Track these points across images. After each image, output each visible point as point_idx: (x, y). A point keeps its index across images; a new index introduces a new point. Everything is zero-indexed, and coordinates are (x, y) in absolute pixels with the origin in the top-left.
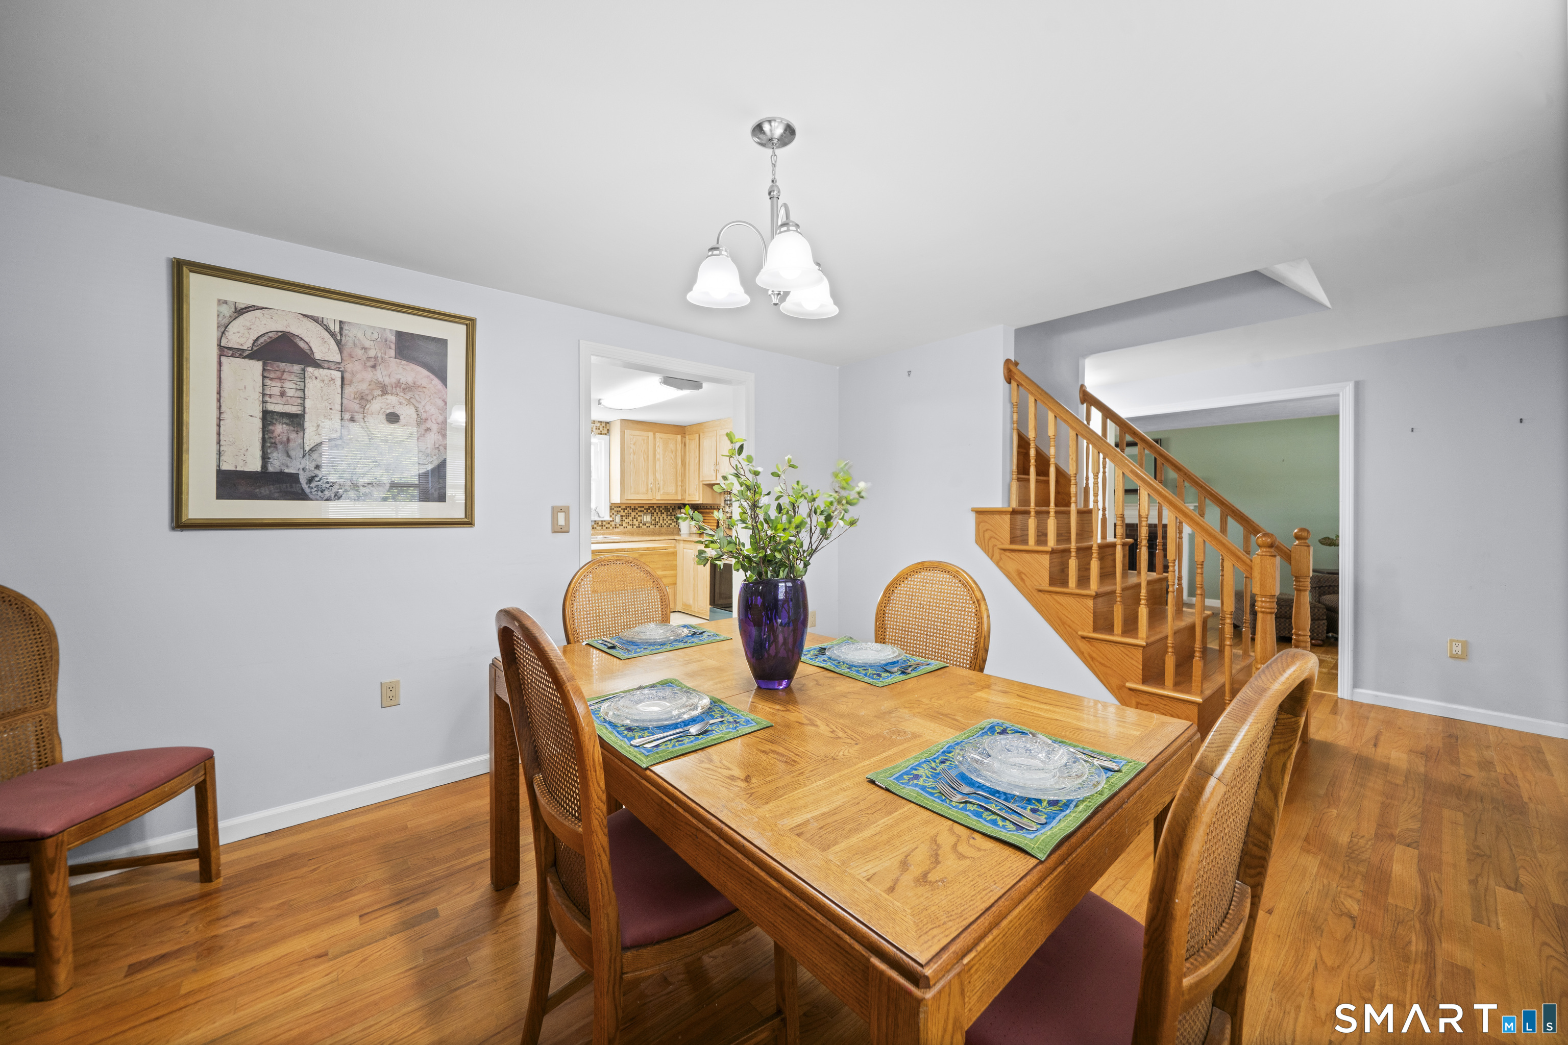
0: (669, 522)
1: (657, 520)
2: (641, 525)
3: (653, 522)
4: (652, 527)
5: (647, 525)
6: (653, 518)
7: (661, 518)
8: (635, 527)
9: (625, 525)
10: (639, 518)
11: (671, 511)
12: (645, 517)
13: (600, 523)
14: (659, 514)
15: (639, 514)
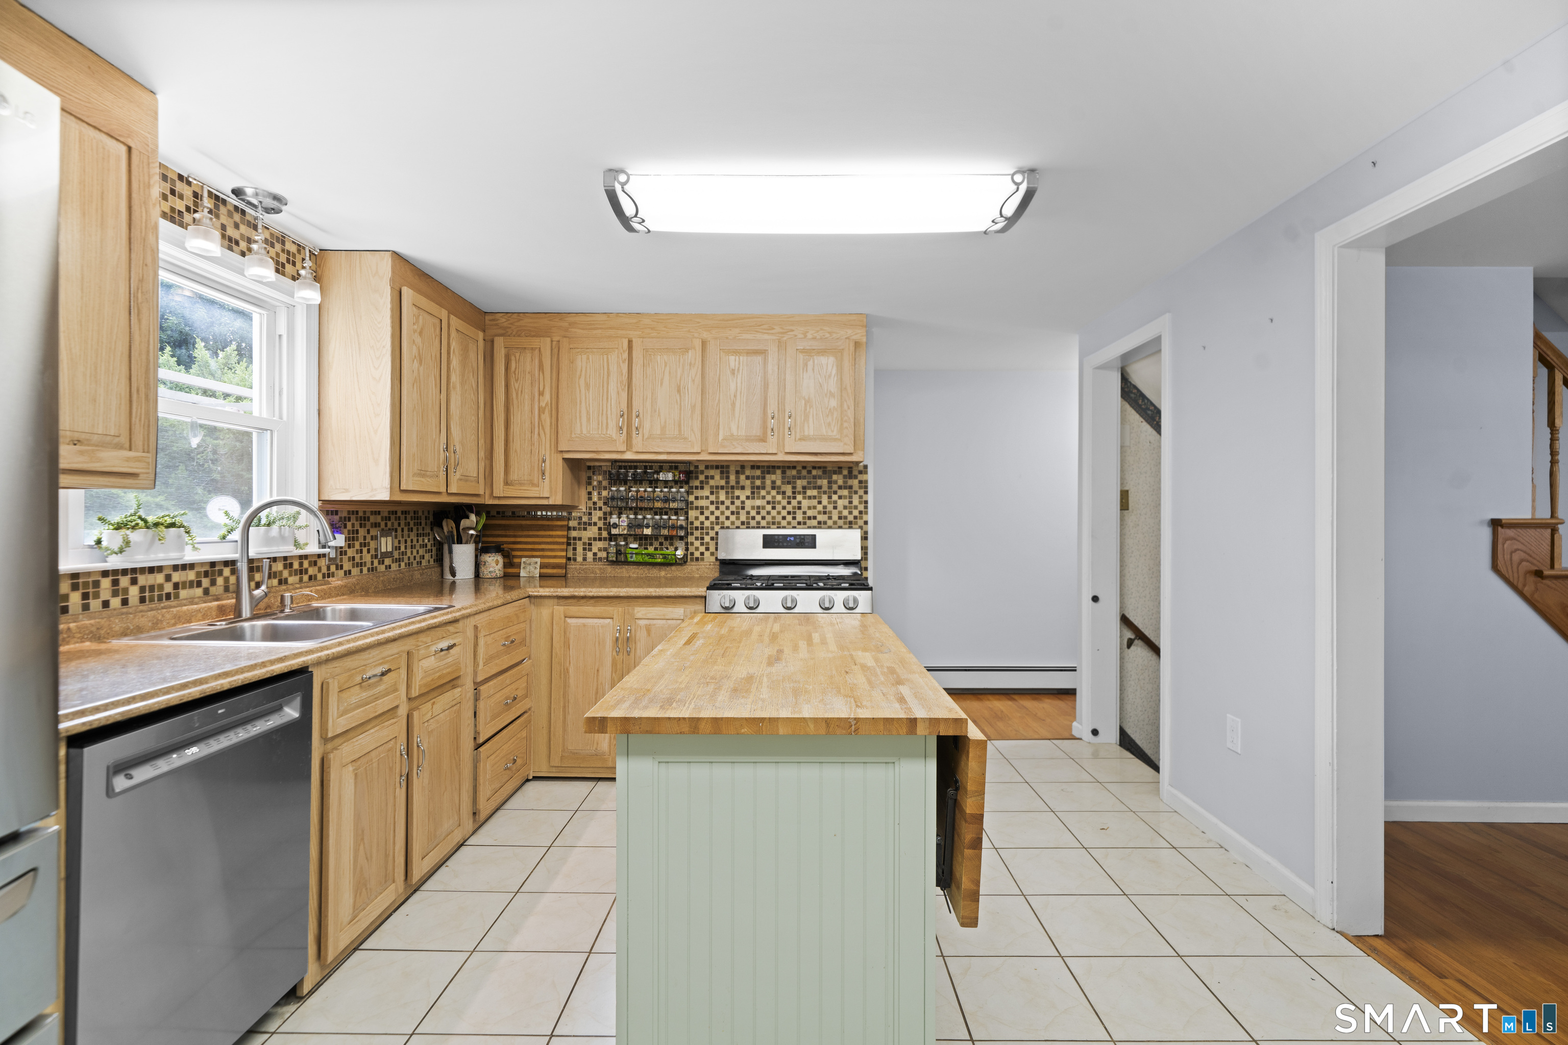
0: (422, 551)
1: (403, 549)
2: (376, 562)
3: (396, 555)
4: (394, 567)
5: (387, 561)
6: (396, 544)
7: (409, 543)
8: (365, 570)
9: (347, 566)
10: (373, 545)
11: (423, 522)
12: (383, 540)
13: (296, 566)
14: (406, 532)
15: (374, 532)
